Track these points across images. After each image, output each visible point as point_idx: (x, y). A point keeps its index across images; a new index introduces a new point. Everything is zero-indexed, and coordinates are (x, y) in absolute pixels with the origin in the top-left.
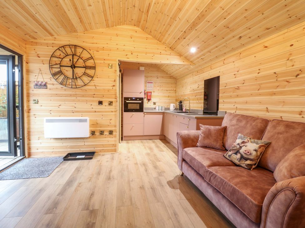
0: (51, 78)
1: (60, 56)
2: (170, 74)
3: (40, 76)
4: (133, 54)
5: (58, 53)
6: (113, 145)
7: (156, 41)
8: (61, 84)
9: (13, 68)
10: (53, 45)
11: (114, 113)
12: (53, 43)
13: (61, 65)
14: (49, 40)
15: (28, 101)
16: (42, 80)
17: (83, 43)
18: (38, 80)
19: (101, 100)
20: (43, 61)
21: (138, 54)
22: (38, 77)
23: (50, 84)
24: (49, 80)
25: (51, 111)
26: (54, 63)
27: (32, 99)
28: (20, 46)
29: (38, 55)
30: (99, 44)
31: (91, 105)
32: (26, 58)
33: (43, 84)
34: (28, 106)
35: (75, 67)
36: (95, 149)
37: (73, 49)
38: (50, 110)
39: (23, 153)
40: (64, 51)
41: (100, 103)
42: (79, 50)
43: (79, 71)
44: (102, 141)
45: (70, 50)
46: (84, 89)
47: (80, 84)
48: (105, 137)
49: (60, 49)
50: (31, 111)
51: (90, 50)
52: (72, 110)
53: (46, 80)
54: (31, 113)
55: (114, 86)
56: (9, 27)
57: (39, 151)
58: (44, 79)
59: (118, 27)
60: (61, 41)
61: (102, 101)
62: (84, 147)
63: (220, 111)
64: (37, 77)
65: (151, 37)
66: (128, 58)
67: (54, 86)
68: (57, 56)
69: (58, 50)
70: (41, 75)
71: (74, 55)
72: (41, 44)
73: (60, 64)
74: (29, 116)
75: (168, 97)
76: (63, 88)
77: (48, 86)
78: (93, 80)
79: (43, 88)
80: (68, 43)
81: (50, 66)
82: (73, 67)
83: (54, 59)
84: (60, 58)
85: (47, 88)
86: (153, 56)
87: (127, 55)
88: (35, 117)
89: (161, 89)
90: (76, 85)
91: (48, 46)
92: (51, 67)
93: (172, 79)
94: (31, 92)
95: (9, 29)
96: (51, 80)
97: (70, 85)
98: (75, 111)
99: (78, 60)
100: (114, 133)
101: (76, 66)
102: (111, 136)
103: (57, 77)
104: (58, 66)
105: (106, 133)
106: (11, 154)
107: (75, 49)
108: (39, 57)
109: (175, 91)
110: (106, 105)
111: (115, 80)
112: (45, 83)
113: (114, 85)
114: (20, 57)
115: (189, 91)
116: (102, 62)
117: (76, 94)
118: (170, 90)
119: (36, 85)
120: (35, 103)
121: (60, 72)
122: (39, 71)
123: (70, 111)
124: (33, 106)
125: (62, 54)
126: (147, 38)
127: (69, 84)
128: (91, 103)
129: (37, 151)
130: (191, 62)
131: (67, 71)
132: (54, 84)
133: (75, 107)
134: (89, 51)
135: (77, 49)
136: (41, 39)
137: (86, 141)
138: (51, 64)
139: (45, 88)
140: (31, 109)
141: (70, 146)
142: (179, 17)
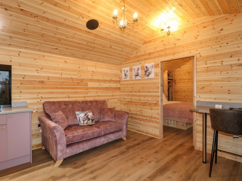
142: (43, 3)
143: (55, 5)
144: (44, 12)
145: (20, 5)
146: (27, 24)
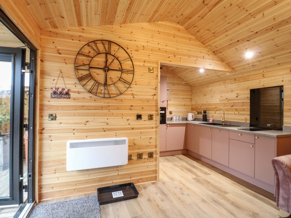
0: (75, 83)
1: (90, 54)
2: (187, 81)
3: (61, 81)
4: (176, 56)
5: (86, 50)
6: (153, 171)
7: (198, 43)
8: (90, 92)
9: (23, 67)
10: (80, 38)
11: (154, 130)
12: (80, 36)
13: (90, 66)
14: (76, 31)
15: (41, 116)
16: (63, 86)
17: (119, 39)
18: (57, 87)
19: (140, 113)
20: (65, 60)
21: (181, 57)
22: (57, 81)
23: (74, 92)
24: (73, 86)
25: (74, 130)
26: (81, 63)
27: (47, 113)
28: (36, 36)
29: (58, 50)
30: (138, 41)
31: (128, 120)
32: (41, 54)
33: (64, 92)
34: (41, 124)
35: (109, 70)
36: (132, 179)
37: (107, 46)
38: (73, 128)
39: (32, 198)
40: (95, 48)
41: (139, 117)
42: (114, 48)
43: (114, 75)
44: (140, 167)
45: (103, 47)
46: (119, 100)
47: (114, 92)
48: (144, 162)
49: (90, 44)
50: (44, 131)
51: (128, 48)
52: (104, 127)
53: (68, 87)
54: (45, 135)
55: (155, 95)
56: (29, 2)
57: (55, 189)
58: (66, 85)
59: (159, 22)
60: (90, 33)
61: (141, 115)
62: (119, 177)
63: (285, 126)
64: (55, 81)
65: (194, 38)
66: (170, 61)
67: (80, 95)
68: (86, 54)
69: (87, 45)
70: (62, 79)
71: (108, 54)
72: (64, 36)
73: (89, 64)
74: (41, 139)
75: (184, 105)
76: (92, 98)
77: (72, 95)
78: (131, 87)
79: (64, 98)
80: (100, 37)
81: (75, 67)
82: (106, 69)
83: (81, 58)
84: (89, 56)
85: (69, 98)
86: (196, 60)
87: (169, 57)
88: (51, 140)
89: (177, 97)
90: (109, 94)
91: (73, 39)
92: (77, 68)
93: (187, 86)
94: (46, 103)
95: (28, 6)
96: (75, 86)
97: (101, 94)
98: (106, 129)
99: (113, 60)
100: (154, 156)
101: (110, 68)
102: (151, 160)
103: (84, 82)
104: (87, 67)
105: (145, 156)
106: (14, 201)
107: (108, 45)
108: (60, 54)
109: (191, 99)
110: (146, 119)
111: (156, 88)
112: (68, 90)
113: (155, 93)
114: (34, 51)
115: (219, 100)
116: (142, 64)
117: (109, 106)
118: (185, 98)
119: (55, 93)
120: (52, 119)
121: (90, 76)
122: (59, 72)
123: (101, 129)
124: (48, 124)
125: (92, 51)
126: (190, 39)
127: (100, 92)
128: (128, 118)
129: (52, 190)
130: (233, 69)
131: (98, 74)
132: (80, 92)
133: (107, 124)
134: (126, 49)
135: (111, 47)
136: (64, 29)
137: (120, 170)
138: (77, 64)
139: (67, 98)
140: (45, 129)
141: (99, 178)
142: (263, 14)
143: (276, 4)
144: (274, 19)
145: (252, 31)
146: (273, 40)
